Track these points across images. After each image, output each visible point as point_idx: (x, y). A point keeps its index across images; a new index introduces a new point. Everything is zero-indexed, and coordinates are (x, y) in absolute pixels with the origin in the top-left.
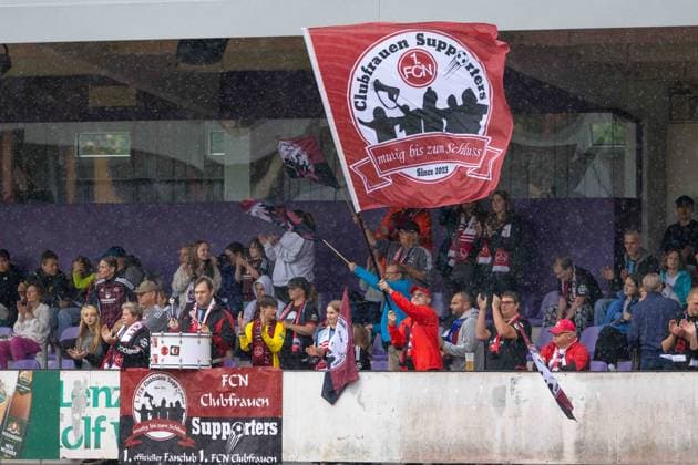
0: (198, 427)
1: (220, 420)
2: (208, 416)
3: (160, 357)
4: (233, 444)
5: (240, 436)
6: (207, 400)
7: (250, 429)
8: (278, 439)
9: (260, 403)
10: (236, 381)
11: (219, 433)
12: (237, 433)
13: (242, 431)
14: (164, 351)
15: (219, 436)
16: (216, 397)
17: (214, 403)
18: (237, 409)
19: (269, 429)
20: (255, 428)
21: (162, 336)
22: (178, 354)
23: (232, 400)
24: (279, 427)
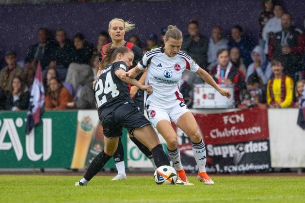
0: (212, 151)
1: (228, 145)
2: (218, 143)
3: (202, 100)
4: (238, 159)
5: (243, 153)
6: (215, 134)
7: (249, 148)
8: (268, 153)
9: (254, 130)
10: (234, 119)
11: (227, 153)
12: (240, 152)
13: (243, 150)
14: (205, 96)
15: (228, 155)
16: (221, 130)
17: (220, 134)
18: (238, 137)
19: (262, 147)
20: (252, 147)
21: (203, 87)
22: (213, 98)
23: (234, 132)
24: (268, 145)
